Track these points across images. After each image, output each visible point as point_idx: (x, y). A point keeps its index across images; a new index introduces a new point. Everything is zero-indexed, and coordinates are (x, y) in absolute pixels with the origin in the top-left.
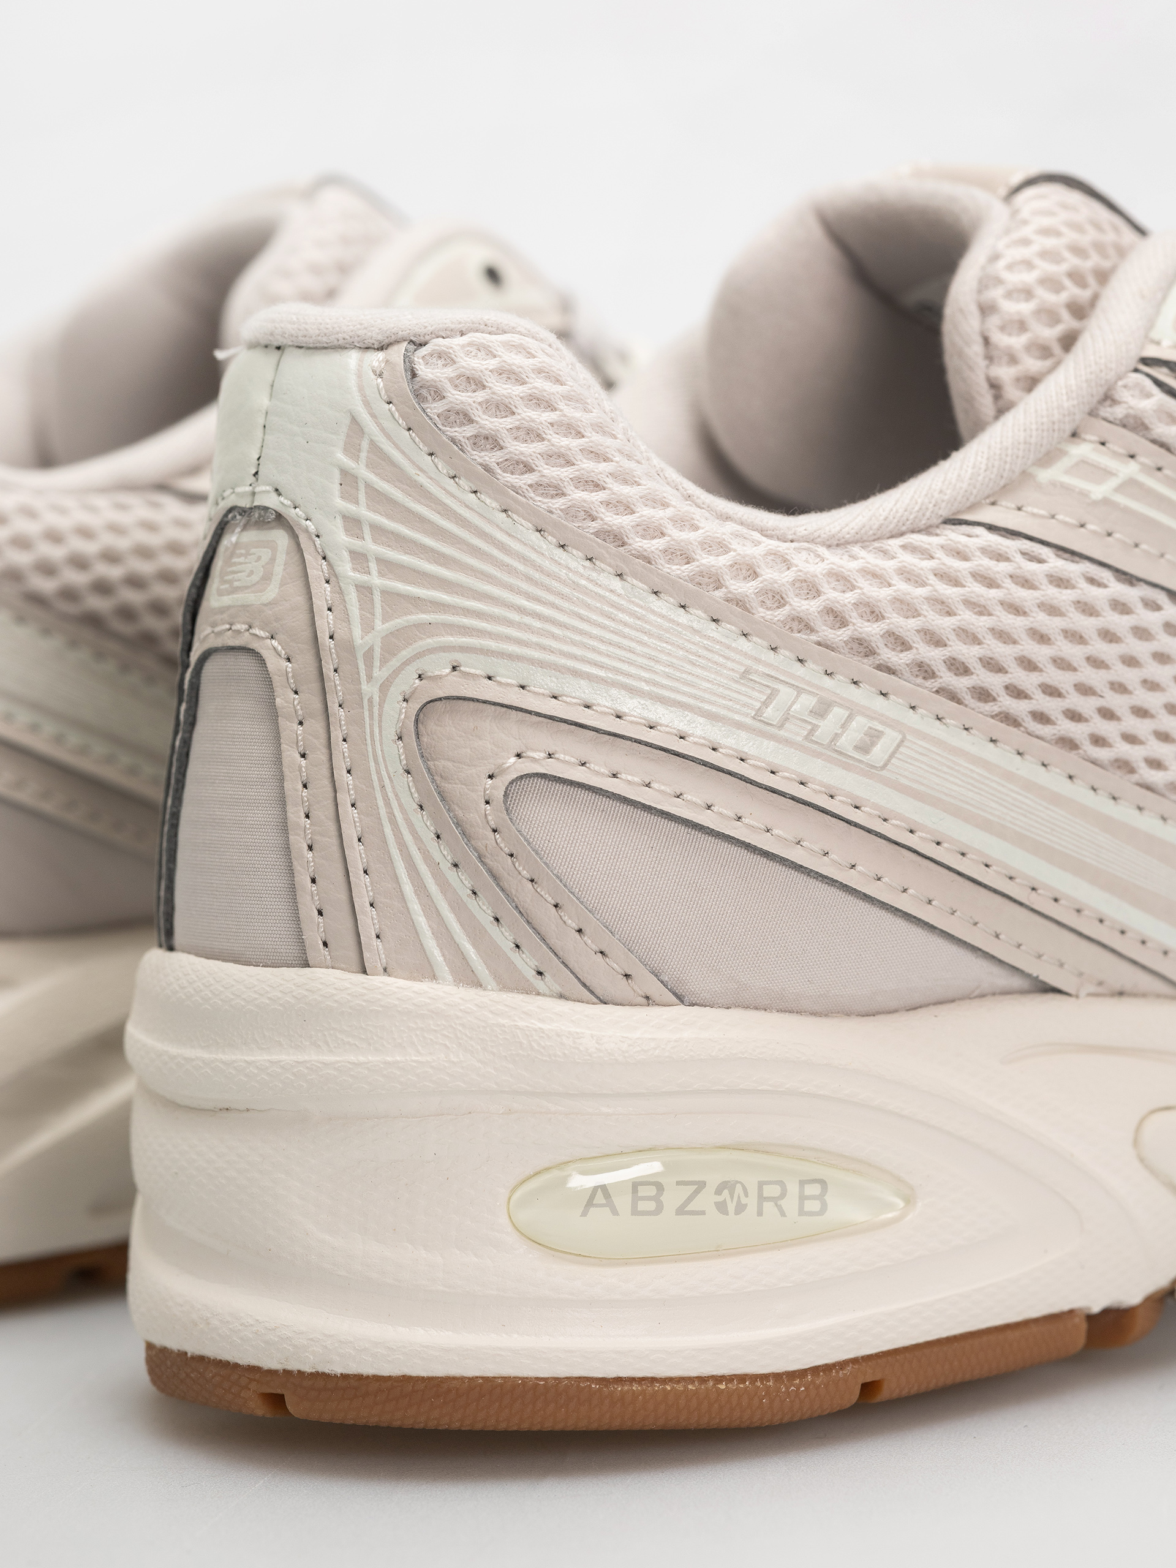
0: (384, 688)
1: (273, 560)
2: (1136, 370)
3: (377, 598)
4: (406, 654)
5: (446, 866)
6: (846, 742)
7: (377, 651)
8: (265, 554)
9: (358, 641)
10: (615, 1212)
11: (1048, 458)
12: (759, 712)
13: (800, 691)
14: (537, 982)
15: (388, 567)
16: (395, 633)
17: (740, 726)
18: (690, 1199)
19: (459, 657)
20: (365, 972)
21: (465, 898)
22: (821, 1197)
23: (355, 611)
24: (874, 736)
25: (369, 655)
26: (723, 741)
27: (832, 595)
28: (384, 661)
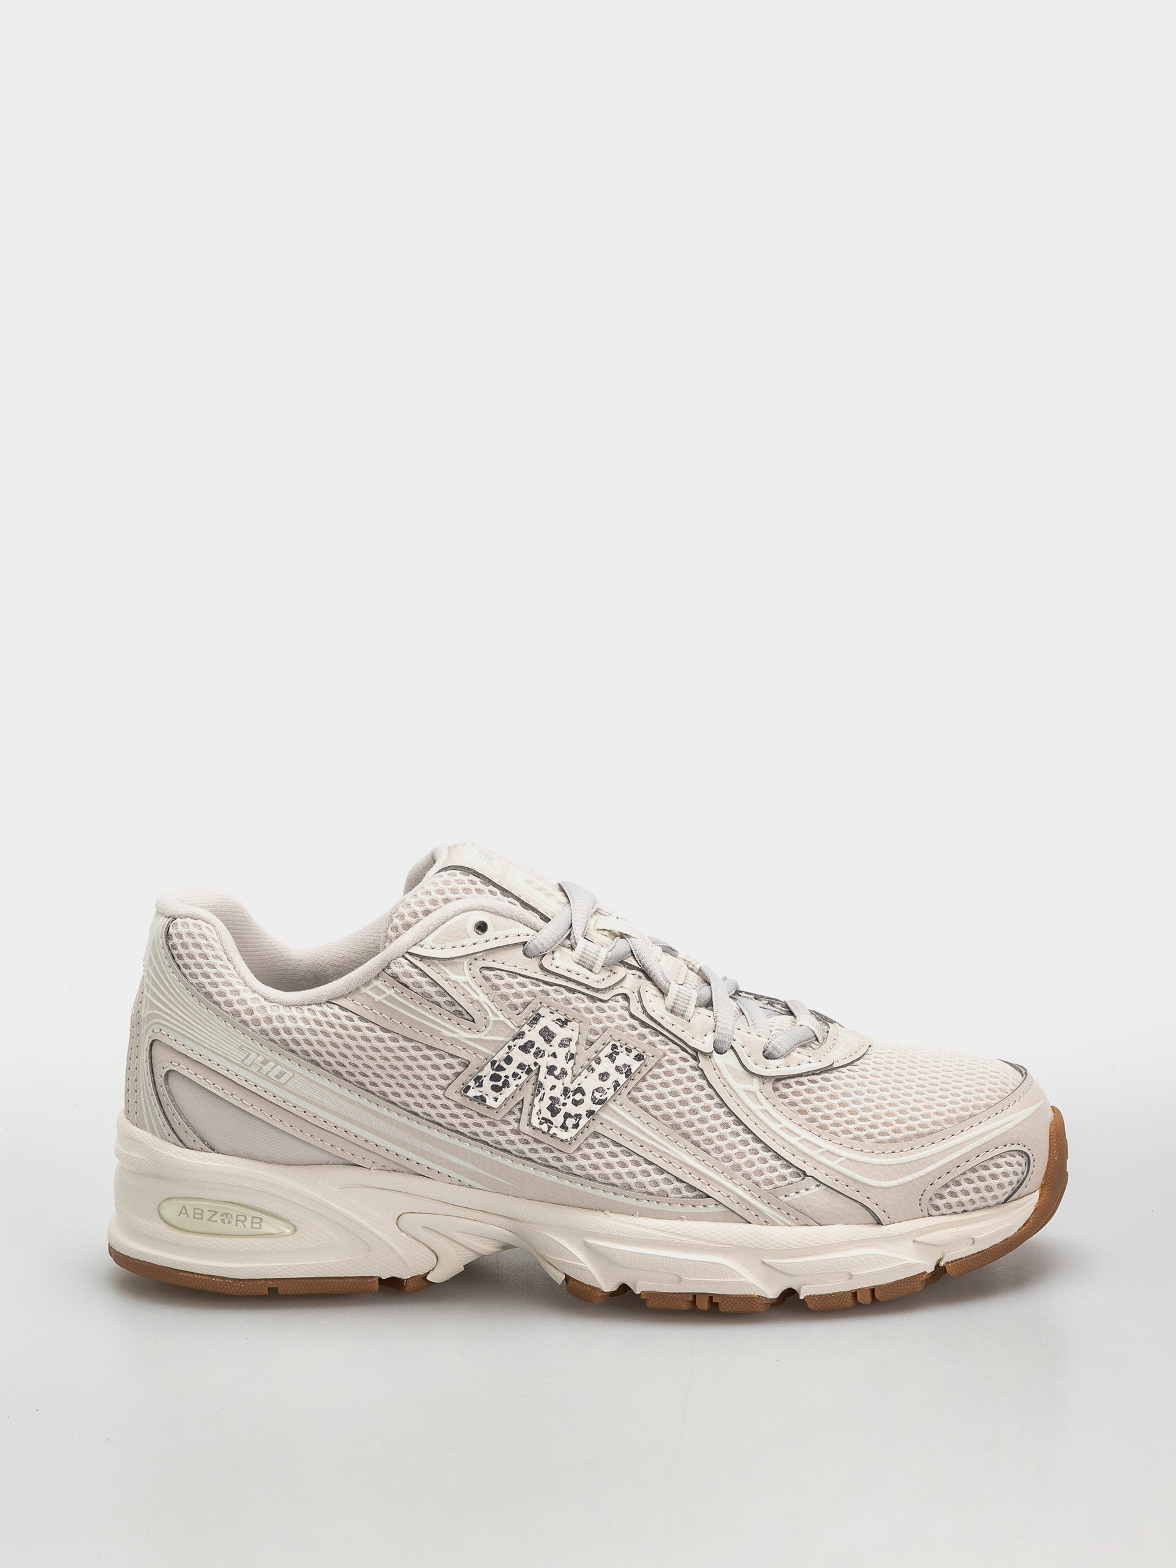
0: (145, 1033)
2: (403, 956)
3: (149, 1003)
4: (151, 1023)
6: (272, 1075)
7: (146, 1020)
10: (188, 1217)
11: (366, 984)
12: (243, 1060)
13: (258, 1055)
14: (169, 1138)
16: (150, 1015)
17: (236, 1064)
18: (211, 1217)
19: (162, 1027)
20: (132, 1124)
22: (260, 1223)
24: (282, 1074)
25: (144, 1021)
26: (231, 1069)
27: (276, 1024)
28: (146, 1024)
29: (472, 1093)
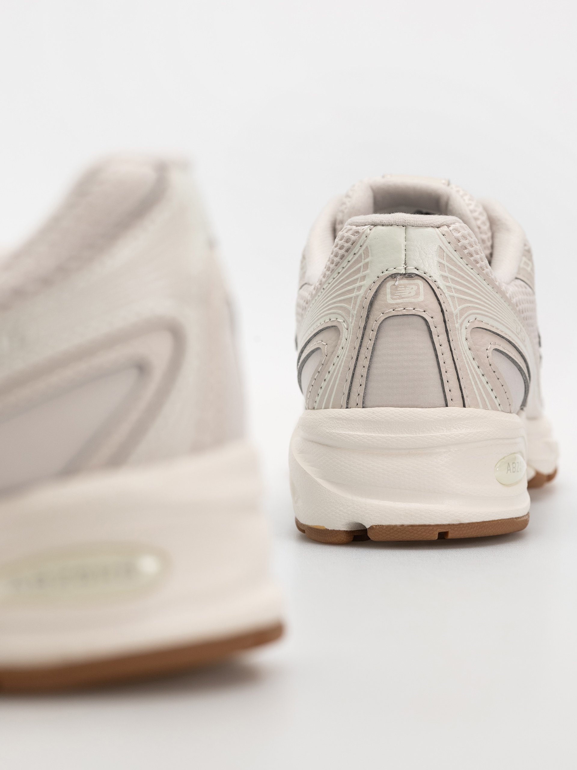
1: (419, 288)
4: (466, 315)
8: (415, 288)
9: (454, 312)
10: (511, 472)
15: (457, 290)
16: (462, 309)
19: (476, 316)
20: (464, 406)
21: (485, 385)
23: (451, 303)
25: (456, 316)
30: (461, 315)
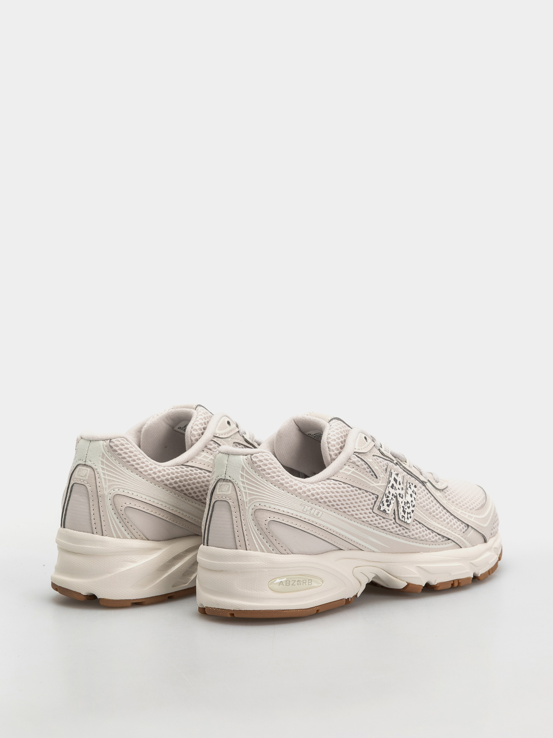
0: (249, 508)
1: (229, 487)
2: (353, 454)
3: (248, 494)
4: (252, 502)
5: (259, 534)
6: (315, 514)
7: (248, 502)
8: (228, 486)
9: (245, 500)
10: (283, 585)
11: (341, 469)
12: (303, 510)
13: (308, 506)
14: (273, 552)
15: (249, 489)
16: (251, 499)
17: (300, 512)
18: (294, 583)
19: (260, 503)
20: (247, 550)
21: (262, 539)
22: (311, 582)
23: (244, 496)
24: (319, 513)
25: (247, 503)
26: (298, 515)
27: (312, 492)
28: (249, 504)
29: (382, 509)
30: (250, 502)
